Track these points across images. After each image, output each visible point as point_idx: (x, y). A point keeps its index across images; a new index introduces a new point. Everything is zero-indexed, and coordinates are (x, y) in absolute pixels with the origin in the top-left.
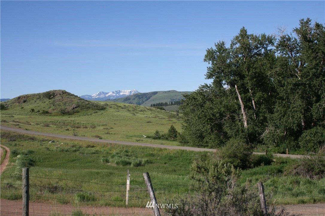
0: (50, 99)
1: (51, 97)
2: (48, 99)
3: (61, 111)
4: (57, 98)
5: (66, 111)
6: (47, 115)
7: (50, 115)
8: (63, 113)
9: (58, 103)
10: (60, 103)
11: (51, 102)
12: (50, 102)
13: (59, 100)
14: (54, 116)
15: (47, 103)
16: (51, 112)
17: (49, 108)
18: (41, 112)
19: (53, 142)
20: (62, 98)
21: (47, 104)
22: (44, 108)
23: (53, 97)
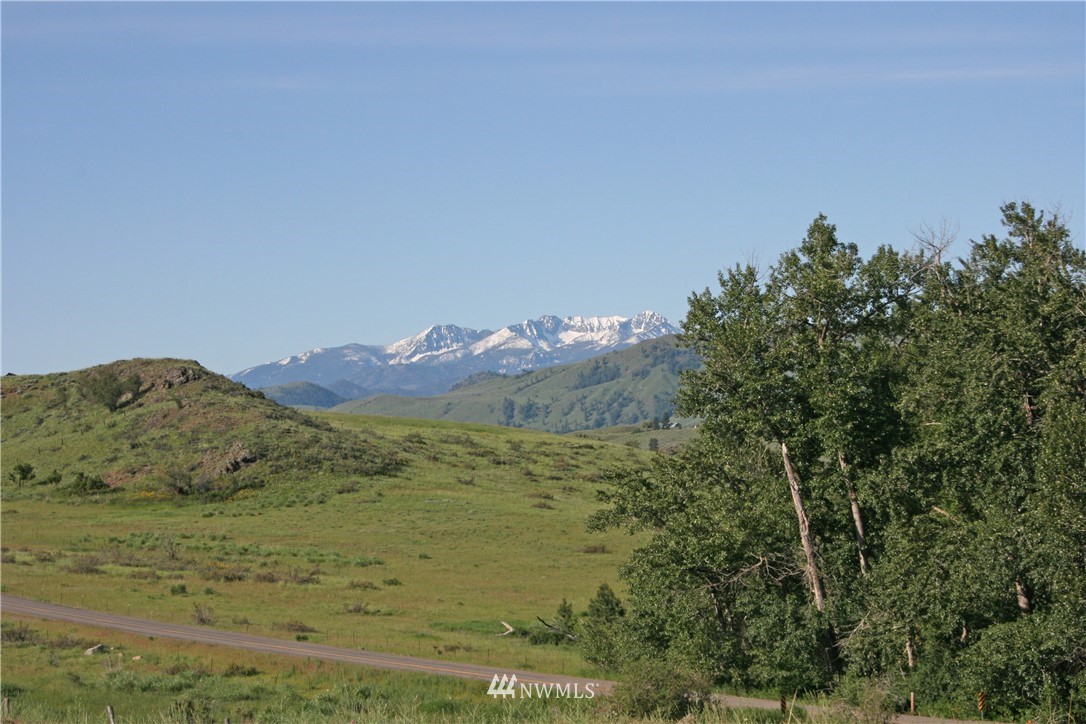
0: (114, 408)
1: (123, 399)
2: (108, 411)
3: (171, 480)
4: (152, 404)
5: (195, 481)
6: (96, 502)
7: (113, 502)
8: (181, 491)
9: (156, 433)
10: (166, 431)
11: (118, 429)
12: (114, 425)
13: (165, 416)
14: (134, 503)
15: (100, 429)
16: (119, 484)
17: (112, 460)
18: (69, 480)
19: (102, 650)
20: (181, 407)
21: (101, 439)
22: (84, 458)
23: (134, 399)
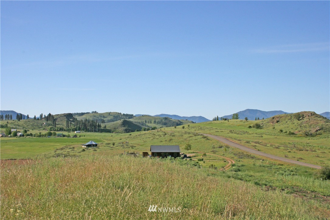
0: (299, 120)
1: (301, 118)
2: (298, 120)
3: (305, 133)
4: (306, 119)
5: (309, 133)
6: (292, 136)
7: (295, 137)
8: (307, 135)
9: (305, 125)
10: (306, 124)
11: (299, 124)
12: (298, 123)
13: (307, 122)
14: (298, 137)
15: (296, 124)
16: (297, 133)
17: (296, 129)
18: (288, 133)
20: (310, 120)
21: (295, 125)
22: (292, 129)
23: (302, 118)
